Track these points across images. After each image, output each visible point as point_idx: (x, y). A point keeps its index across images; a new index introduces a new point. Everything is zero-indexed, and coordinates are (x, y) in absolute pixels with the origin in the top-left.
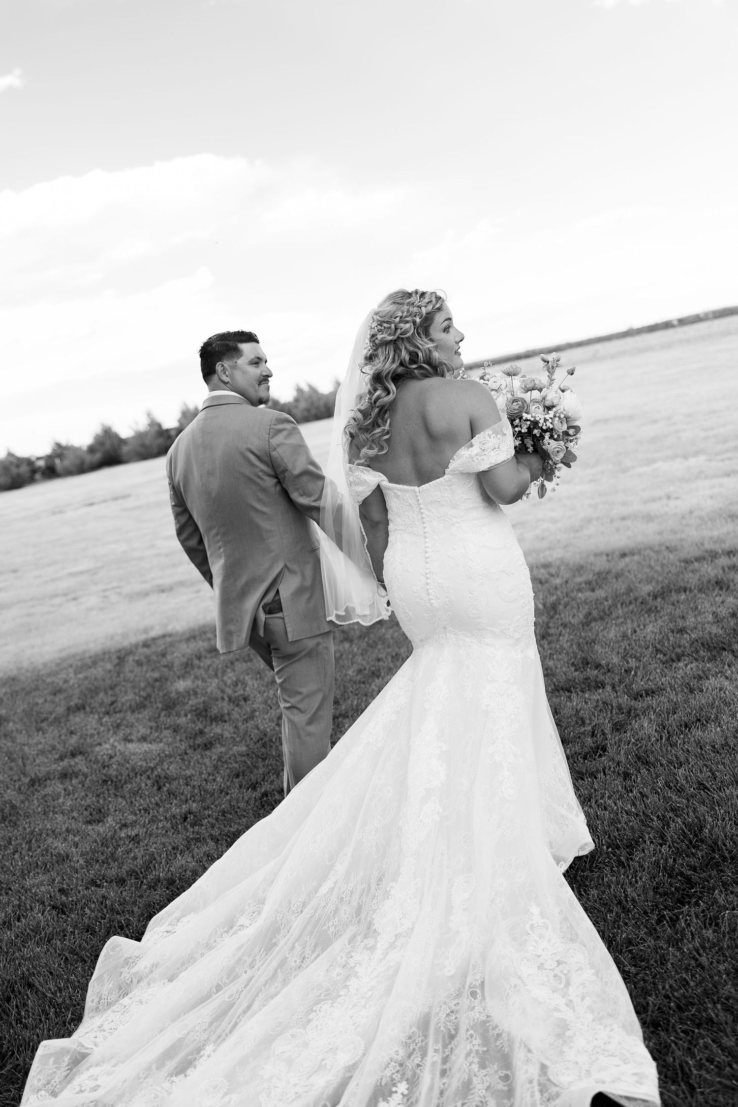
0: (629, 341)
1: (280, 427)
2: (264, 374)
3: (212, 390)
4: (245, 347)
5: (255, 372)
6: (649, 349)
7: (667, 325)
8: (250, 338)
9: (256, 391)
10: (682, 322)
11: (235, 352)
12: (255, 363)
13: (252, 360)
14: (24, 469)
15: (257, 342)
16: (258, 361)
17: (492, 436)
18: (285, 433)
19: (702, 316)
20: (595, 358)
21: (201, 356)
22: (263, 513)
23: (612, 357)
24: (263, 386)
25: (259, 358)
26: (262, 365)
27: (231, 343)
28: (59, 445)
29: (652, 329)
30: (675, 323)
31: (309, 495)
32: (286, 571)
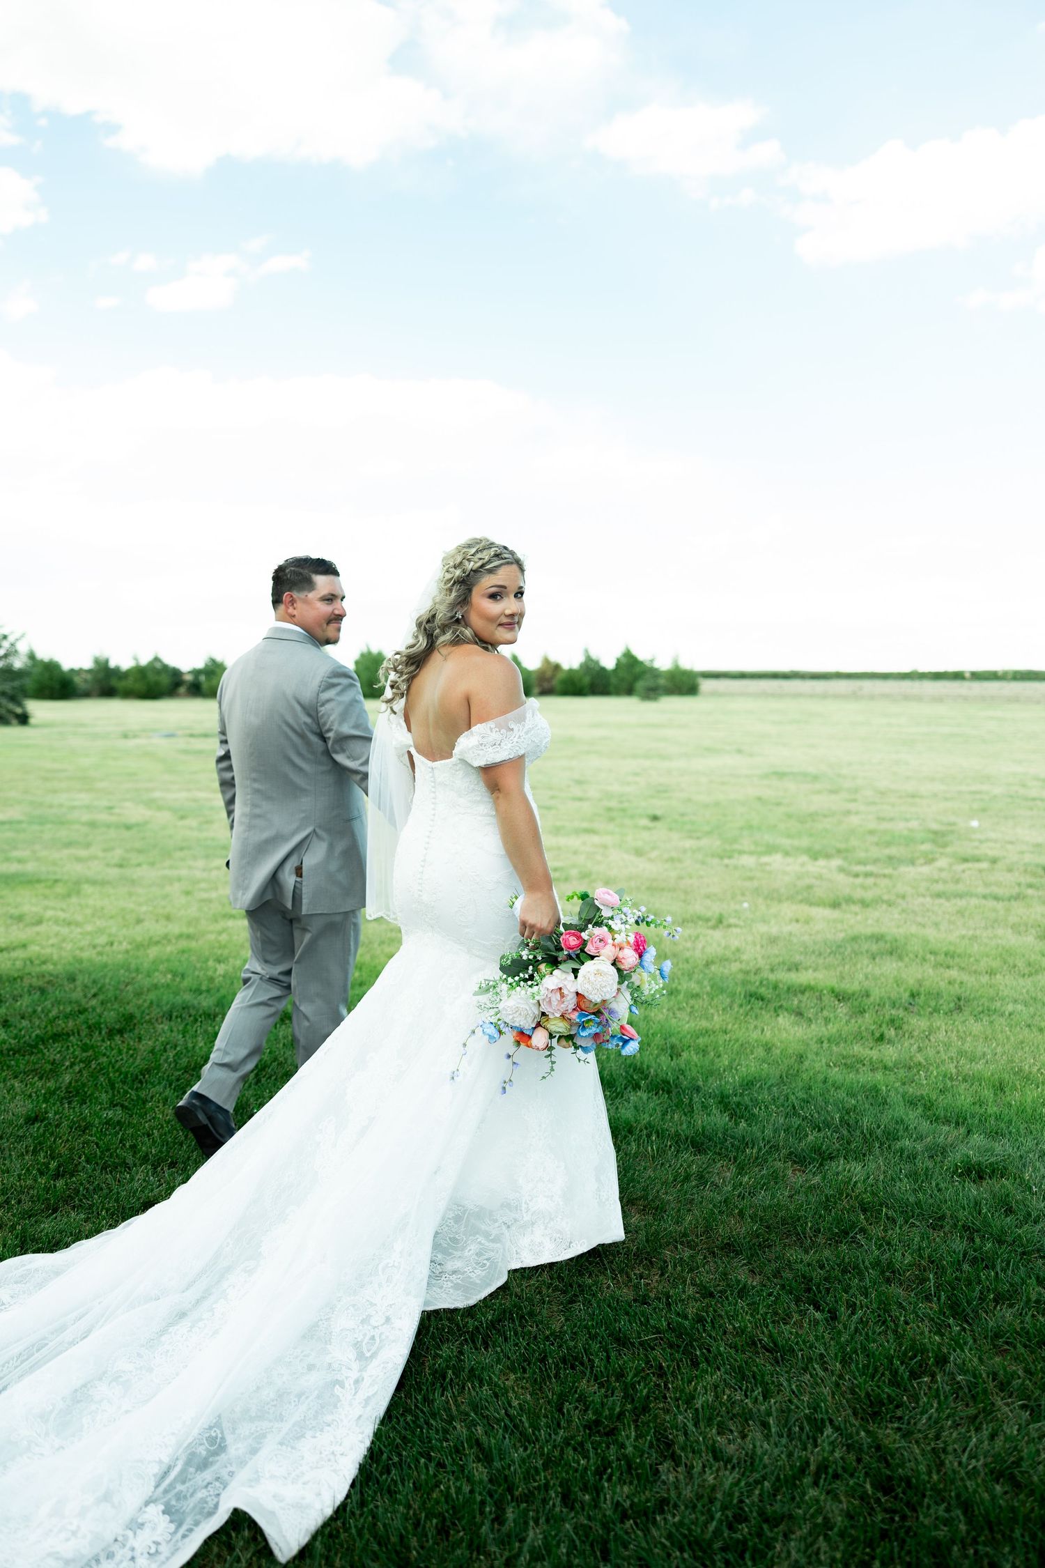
0: (906, 685)
1: (335, 681)
2: (337, 612)
3: (278, 620)
4: (321, 580)
5: (325, 609)
6: (919, 698)
7: (958, 676)
8: (326, 568)
9: (323, 631)
10: (977, 676)
11: (308, 584)
12: (328, 600)
13: (324, 596)
14: (165, 680)
15: (336, 573)
16: (331, 598)
17: (494, 730)
18: (339, 688)
19: (1000, 674)
20: (855, 696)
21: (274, 578)
22: (300, 769)
23: (872, 697)
24: (333, 626)
25: (333, 595)
26: (337, 604)
27: (305, 572)
28: (213, 661)
29: (938, 676)
30: (967, 675)
31: (354, 758)
32: (315, 838)
